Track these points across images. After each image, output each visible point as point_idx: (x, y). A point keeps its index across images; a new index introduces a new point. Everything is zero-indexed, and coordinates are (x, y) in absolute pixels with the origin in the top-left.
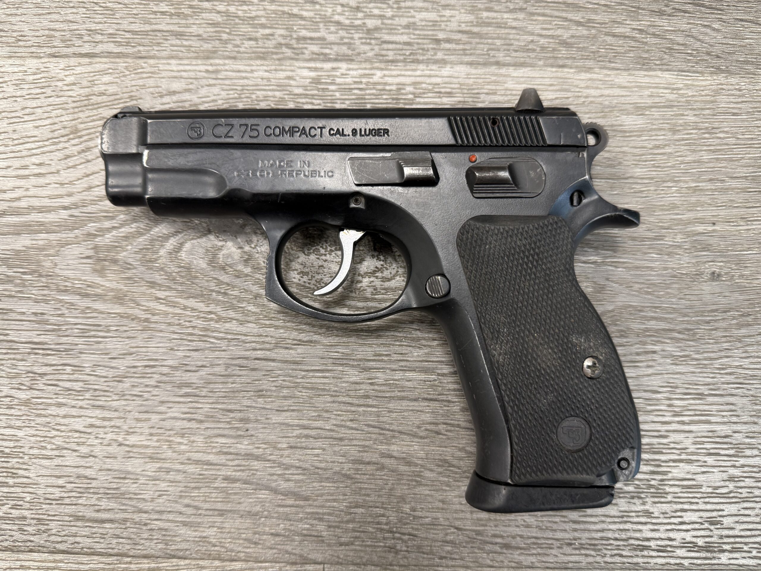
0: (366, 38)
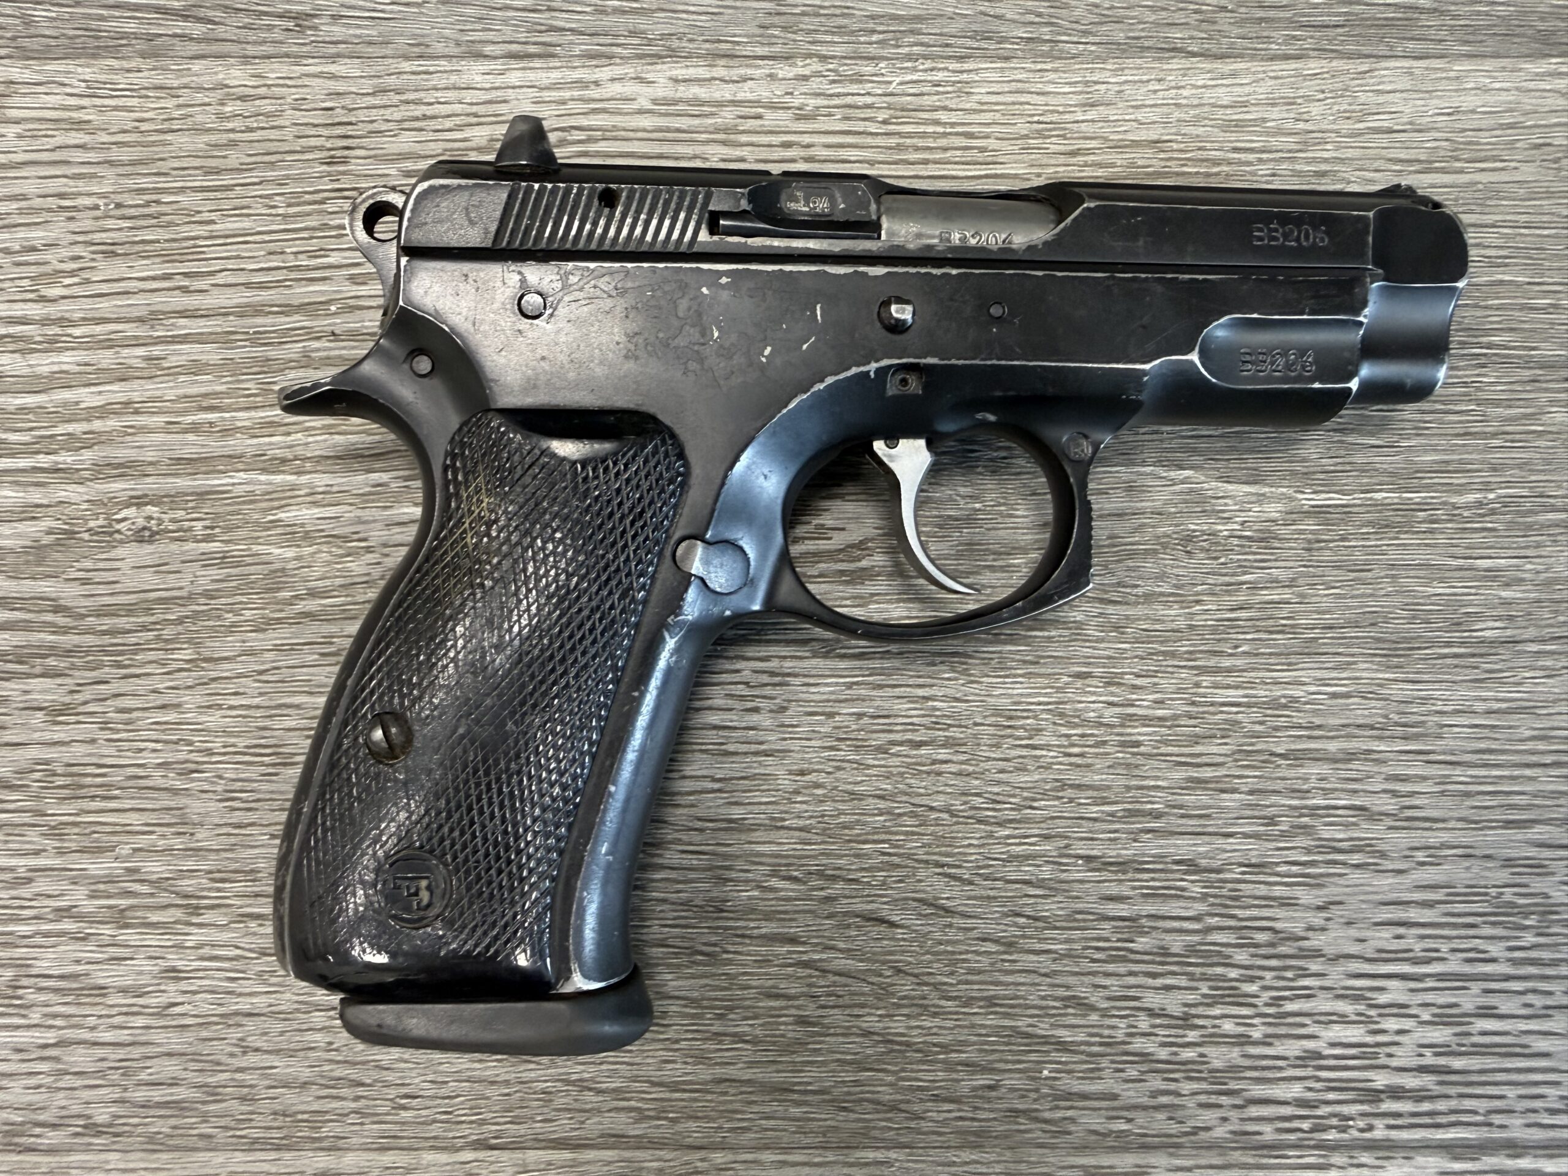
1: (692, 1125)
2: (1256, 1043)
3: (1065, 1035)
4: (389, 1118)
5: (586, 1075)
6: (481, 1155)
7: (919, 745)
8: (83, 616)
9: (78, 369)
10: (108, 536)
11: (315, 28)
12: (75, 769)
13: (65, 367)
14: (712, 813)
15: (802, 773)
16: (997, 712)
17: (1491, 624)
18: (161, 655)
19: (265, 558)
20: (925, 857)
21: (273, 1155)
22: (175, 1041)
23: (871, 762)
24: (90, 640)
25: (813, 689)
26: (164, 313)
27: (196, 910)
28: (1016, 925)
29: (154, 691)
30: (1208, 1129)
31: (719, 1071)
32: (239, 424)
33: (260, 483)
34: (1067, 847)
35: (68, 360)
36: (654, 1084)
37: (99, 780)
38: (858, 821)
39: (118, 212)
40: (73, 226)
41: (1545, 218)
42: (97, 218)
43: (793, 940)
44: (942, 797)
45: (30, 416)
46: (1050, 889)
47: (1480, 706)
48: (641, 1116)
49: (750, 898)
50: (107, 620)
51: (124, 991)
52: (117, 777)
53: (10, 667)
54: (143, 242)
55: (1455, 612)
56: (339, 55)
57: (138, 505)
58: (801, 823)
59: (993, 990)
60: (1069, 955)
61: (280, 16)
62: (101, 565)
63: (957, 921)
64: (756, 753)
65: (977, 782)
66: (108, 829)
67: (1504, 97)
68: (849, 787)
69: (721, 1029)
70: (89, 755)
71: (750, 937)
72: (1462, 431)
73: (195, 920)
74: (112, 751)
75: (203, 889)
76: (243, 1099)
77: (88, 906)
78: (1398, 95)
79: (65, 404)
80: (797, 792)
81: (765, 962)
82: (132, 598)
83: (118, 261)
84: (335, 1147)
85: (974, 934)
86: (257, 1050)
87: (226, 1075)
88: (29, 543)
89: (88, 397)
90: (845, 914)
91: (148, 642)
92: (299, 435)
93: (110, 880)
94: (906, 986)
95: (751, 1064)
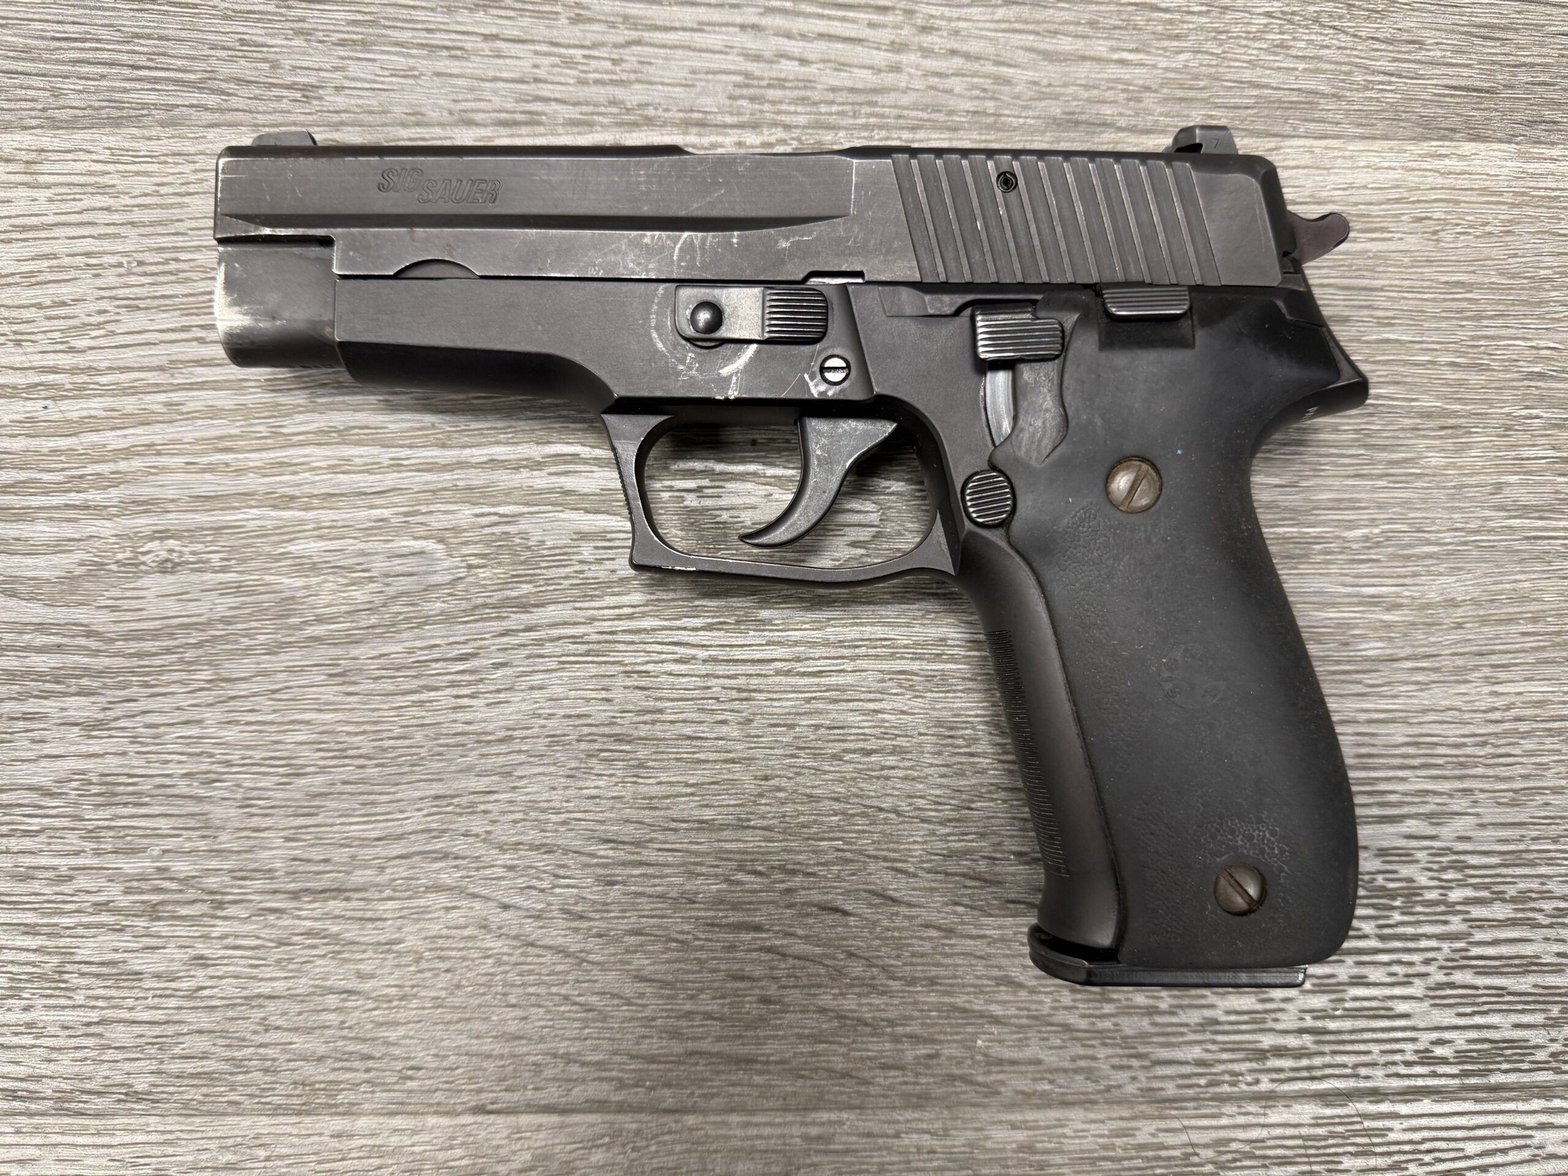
1: (667, 1092)
2: (1162, 1013)
3: (996, 1010)
4: (397, 1087)
5: (572, 1050)
6: (480, 1118)
7: (869, 753)
8: (114, 640)
9: (105, 414)
10: (133, 567)
11: (320, 98)
12: (109, 779)
13: (93, 413)
14: (685, 815)
15: (766, 778)
16: (939, 724)
17: (1372, 645)
18: (183, 676)
19: (277, 587)
20: (875, 853)
21: (295, 1119)
22: (204, 1020)
23: (827, 768)
24: (119, 662)
25: (776, 704)
26: (182, 362)
27: (220, 905)
28: (955, 913)
29: (178, 708)
30: (1119, 1087)
31: (690, 1045)
32: (252, 464)
33: (272, 518)
34: (999, 844)
35: (95, 406)
36: (632, 1057)
37: (130, 789)
38: (815, 822)
39: (140, 270)
40: (99, 282)
41: (1426, 284)
42: (120, 275)
43: (758, 928)
44: (890, 799)
45: (63, 458)
46: (986, 881)
47: (1363, 717)
48: (622, 1085)
49: (719, 891)
50: (132, 644)
51: (158, 976)
52: (146, 786)
53: (48, 686)
54: (163, 297)
55: (1343, 634)
56: (342, 123)
57: (161, 539)
58: (765, 823)
59: (934, 971)
60: (1002, 939)
61: (289, 87)
62: (129, 594)
63: (903, 910)
64: (725, 761)
65: (921, 786)
66: (140, 832)
67: (1392, 175)
68: (808, 791)
69: (693, 1008)
70: (121, 766)
71: (719, 926)
72: (1352, 473)
73: (220, 913)
74: (142, 763)
75: (226, 887)
76: (266, 1071)
77: (123, 901)
78: (1301, 171)
79: (94, 446)
80: (761, 795)
81: (732, 948)
82: (157, 624)
83: (140, 314)
84: (350, 1111)
85: (919, 921)
86: (277, 1028)
87: (251, 1050)
88: (64, 574)
89: (114, 440)
90: (803, 904)
91: (172, 664)
92: (307, 475)
93: (143, 878)
94: (857, 969)
95: (719, 1039)
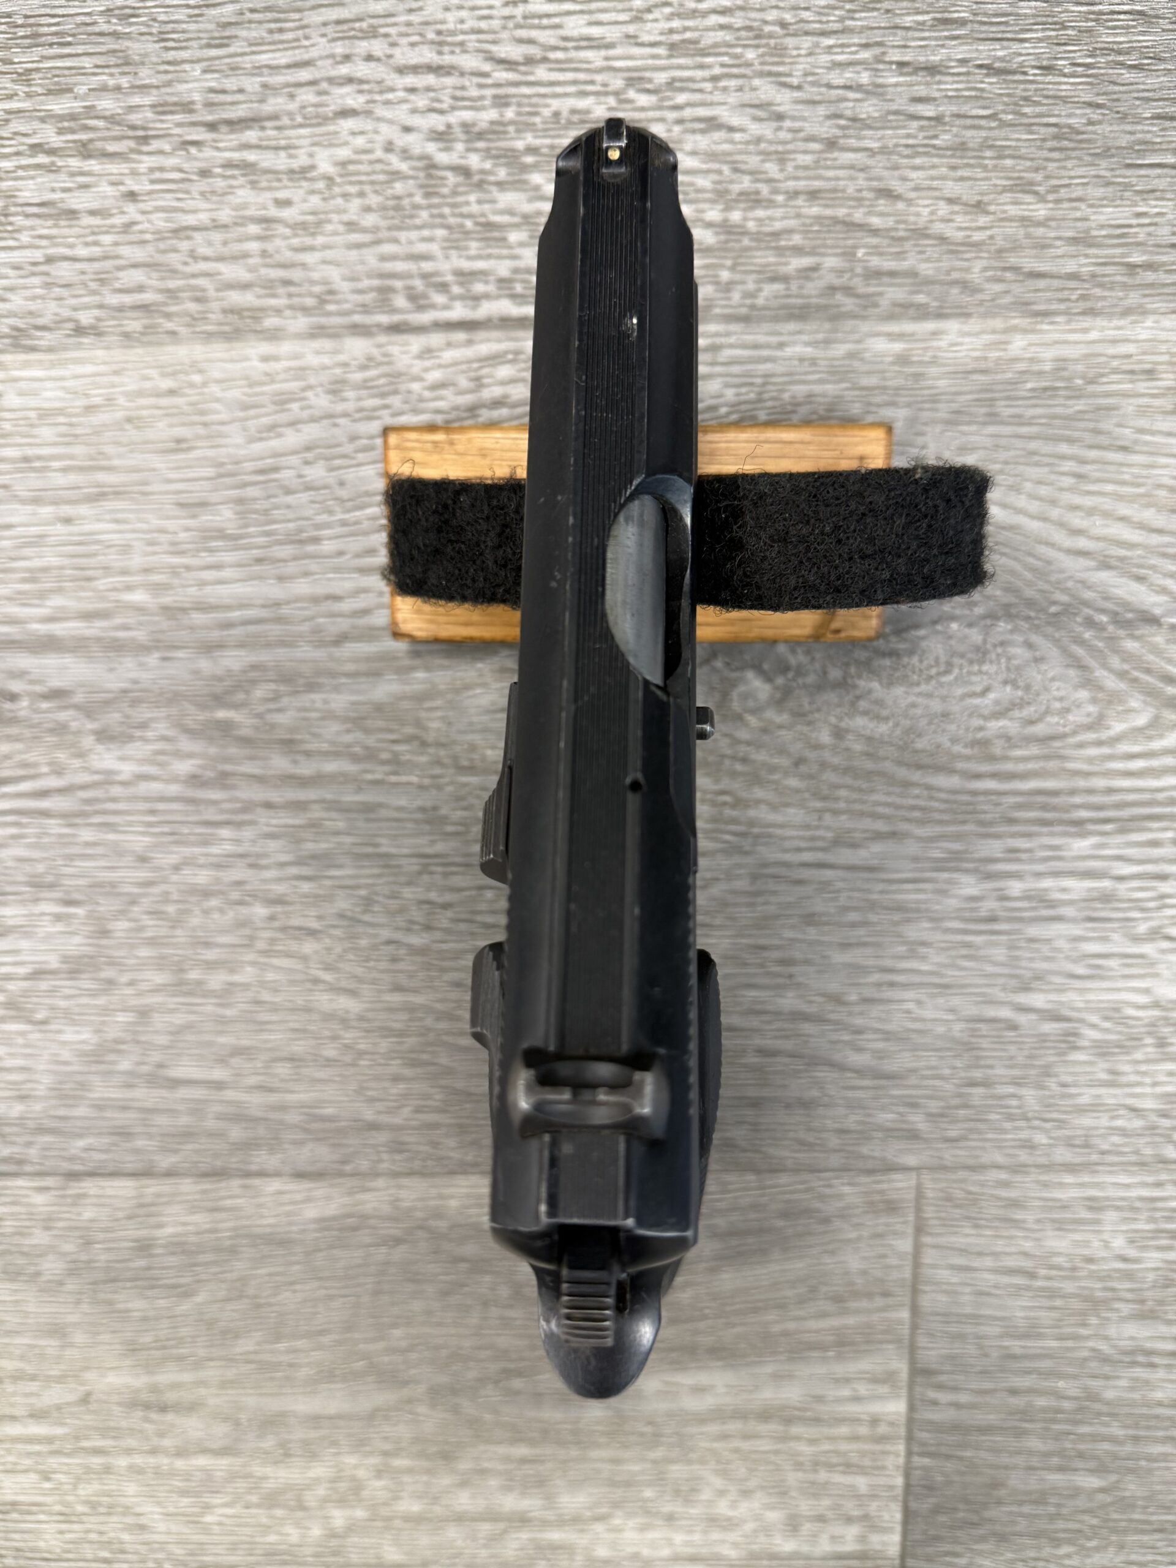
0: (995, 269)
